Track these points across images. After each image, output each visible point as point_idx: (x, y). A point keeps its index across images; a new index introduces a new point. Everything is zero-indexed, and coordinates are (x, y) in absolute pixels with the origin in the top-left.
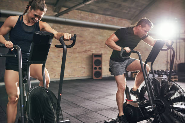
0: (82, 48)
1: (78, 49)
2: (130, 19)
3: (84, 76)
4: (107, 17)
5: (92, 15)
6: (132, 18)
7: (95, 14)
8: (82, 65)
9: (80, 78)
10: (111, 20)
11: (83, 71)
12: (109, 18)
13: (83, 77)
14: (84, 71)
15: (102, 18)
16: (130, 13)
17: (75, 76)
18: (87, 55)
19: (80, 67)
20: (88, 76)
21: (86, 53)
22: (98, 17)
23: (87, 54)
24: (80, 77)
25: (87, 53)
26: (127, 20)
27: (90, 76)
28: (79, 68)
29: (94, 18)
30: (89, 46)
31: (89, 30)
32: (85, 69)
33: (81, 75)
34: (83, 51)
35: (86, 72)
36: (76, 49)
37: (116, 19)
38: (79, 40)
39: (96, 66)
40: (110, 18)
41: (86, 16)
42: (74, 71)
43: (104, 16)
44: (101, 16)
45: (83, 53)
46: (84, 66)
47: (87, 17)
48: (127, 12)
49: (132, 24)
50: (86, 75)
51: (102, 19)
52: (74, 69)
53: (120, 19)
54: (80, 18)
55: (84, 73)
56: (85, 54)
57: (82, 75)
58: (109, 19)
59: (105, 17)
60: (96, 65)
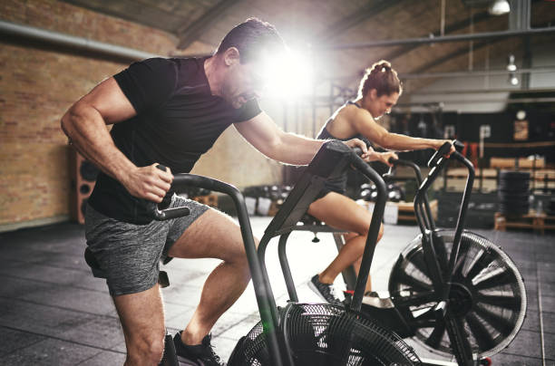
0: (35, 120)
1: (21, 124)
2: (175, 32)
3: (43, 214)
4: (111, 20)
5: (63, 8)
6: (180, 30)
7: (74, 8)
8: (37, 179)
9: (32, 224)
10: (122, 31)
11: (40, 200)
12: (116, 23)
13: (41, 219)
14: (45, 199)
15: (94, 21)
16: (179, 13)
17: (14, 217)
18: (51, 146)
19: (29, 185)
20: (57, 215)
21: (47, 138)
22: (83, 19)
23: (52, 142)
24: (30, 221)
25: (50, 137)
26: (166, 33)
27: (62, 214)
28: (27, 189)
29: (69, 19)
30: (55, 113)
31: (55, 60)
32: (45, 192)
33: (32, 214)
34: (38, 133)
35: (49, 202)
36: (15, 124)
37: (135, 30)
38: (23, 94)
39: (85, 183)
40: (120, 23)
41: (46, 10)
42: (12, 200)
43: (102, 16)
44: (92, 14)
45: (39, 138)
46: (43, 182)
47: (48, 14)
48: (170, 9)
49: (179, 48)
50: (51, 214)
51: (95, 25)
52: (9, 195)
53: (146, 28)
54: (23, 17)
55: (44, 204)
56: (44, 140)
57: (39, 212)
58: (117, 27)
59: (105, 20)
60: (84, 178)
